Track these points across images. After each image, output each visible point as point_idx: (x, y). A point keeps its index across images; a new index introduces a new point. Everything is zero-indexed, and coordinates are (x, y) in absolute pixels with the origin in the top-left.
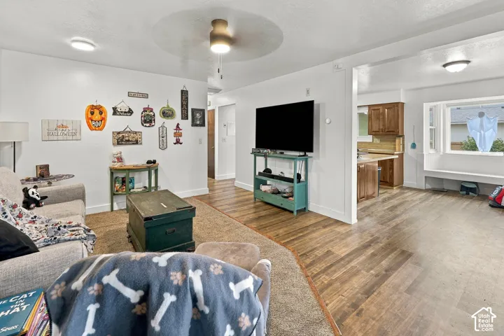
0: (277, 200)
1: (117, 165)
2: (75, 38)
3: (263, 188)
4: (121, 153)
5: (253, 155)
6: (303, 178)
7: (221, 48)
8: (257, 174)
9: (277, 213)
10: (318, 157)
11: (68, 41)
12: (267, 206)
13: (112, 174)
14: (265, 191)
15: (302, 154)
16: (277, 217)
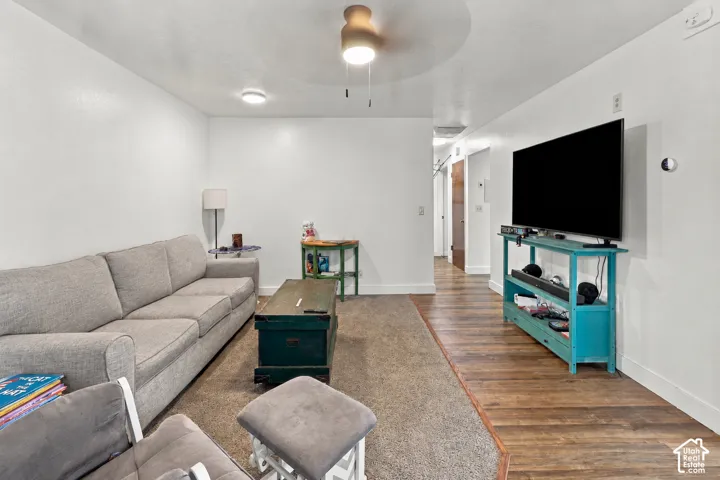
0: (540, 330)
1: (307, 239)
2: (245, 90)
3: (521, 301)
4: (312, 225)
5: (502, 238)
6: (603, 296)
7: (360, 55)
8: (510, 272)
9: (534, 358)
10: (643, 252)
11: (238, 94)
12: (520, 338)
13: (304, 250)
14: (522, 308)
15: (602, 242)
16: (527, 366)
